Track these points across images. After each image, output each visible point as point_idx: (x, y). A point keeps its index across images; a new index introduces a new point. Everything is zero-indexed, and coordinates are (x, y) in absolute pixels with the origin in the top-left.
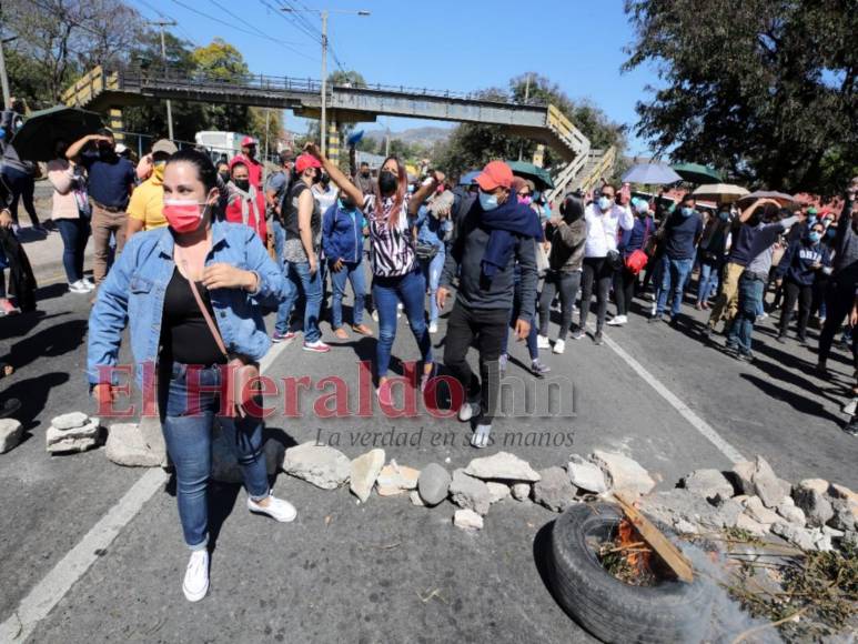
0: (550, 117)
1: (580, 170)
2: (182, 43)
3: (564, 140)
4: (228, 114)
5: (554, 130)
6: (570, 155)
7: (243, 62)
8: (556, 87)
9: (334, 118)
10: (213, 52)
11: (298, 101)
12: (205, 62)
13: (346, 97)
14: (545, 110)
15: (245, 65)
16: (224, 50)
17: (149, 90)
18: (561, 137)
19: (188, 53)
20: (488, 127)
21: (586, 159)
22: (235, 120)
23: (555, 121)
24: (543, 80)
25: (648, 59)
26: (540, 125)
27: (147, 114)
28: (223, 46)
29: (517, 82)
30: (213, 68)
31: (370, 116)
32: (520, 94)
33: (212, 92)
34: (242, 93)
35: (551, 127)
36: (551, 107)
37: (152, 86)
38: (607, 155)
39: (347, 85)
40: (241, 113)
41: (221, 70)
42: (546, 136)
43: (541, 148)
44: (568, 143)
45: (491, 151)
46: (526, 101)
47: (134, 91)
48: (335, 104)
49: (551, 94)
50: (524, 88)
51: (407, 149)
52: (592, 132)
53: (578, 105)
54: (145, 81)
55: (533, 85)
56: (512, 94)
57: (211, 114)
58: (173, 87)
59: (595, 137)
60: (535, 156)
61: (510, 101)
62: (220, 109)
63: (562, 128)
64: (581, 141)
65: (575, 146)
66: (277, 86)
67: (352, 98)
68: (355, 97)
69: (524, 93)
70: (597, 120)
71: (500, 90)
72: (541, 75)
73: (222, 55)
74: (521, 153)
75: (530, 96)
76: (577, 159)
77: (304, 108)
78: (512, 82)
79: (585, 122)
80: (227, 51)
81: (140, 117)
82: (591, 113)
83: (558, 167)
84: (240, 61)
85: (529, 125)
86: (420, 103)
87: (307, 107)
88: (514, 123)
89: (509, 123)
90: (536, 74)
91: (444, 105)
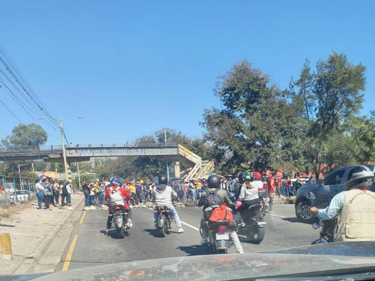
0: (180, 149)
1: (198, 170)
5: (183, 155)
6: (193, 164)
11: (47, 156)
13: (73, 151)
14: (177, 147)
18: (187, 157)
21: (200, 166)
23: (183, 151)
24: (172, 130)
26: (175, 153)
29: (159, 133)
31: (87, 158)
32: (161, 140)
35: (181, 154)
36: (180, 145)
38: (210, 163)
42: (179, 158)
43: (178, 163)
44: (190, 160)
45: (150, 165)
48: (69, 155)
50: (164, 135)
55: (168, 134)
56: (157, 138)
60: (176, 167)
61: (157, 142)
63: (186, 153)
64: (197, 158)
65: (194, 160)
67: (77, 152)
68: (78, 151)
69: (164, 137)
75: (167, 139)
76: (196, 166)
77: (50, 158)
78: (156, 133)
83: (188, 170)
85: (170, 154)
86: (113, 151)
87: (52, 158)
88: (163, 154)
89: (160, 154)
90: (168, 129)
91: (126, 150)
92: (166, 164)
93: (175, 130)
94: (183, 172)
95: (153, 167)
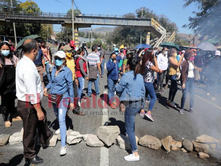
0: (152, 22)
1: (163, 40)
2: (17, 2)
3: (157, 30)
4: (33, 26)
5: (154, 27)
6: (159, 35)
7: (38, 7)
8: (152, 12)
9: (76, 27)
10: (27, 4)
11: (63, 21)
12: (24, 8)
13: (80, 19)
14: (150, 20)
15: (39, 9)
16: (31, 3)
17: (8, 19)
18: (156, 29)
19: (19, 5)
20: (129, 27)
21: (165, 36)
22: (36, 28)
23: (154, 23)
24: (147, 9)
25: (193, 2)
26: (148, 25)
27: (4, 28)
28: (31, 2)
29: (138, 11)
30: (27, 10)
31: (89, 25)
32: (139, 16)
33: (32, 19)
34: (43, 19)
35: (152, 26)
36: (152, 19)
37: (9, 18)
38: (173, 34)
39: (80, 15)
40: (38, 25)
41: (31, 11)
42: (151, 29)
43: (149, 33)
44: (158, 31)
45: (130, 35)
46: (142, 17)
47: (3, 20)
48: (77, 22)
49: (150, 14)
50: (141, 12)
51: (96, 35)
52: (165, 27)
53: (160, 17)
54: (7, 16)
55: (144, 12)
56: (136, 15)
57: (28, 26)
58: (17, 18)
59: (167, 28)
60: (147, 36)
61: (136, 17)
62: (31, 25)
63: (156, 26)
64: (163, 30)
65: (161, 32)
66: (56, 16)
67: (82, 20)
68: (83, 19)
69: (141, 14)
70: (167, 22)
71: (132, 14)
72: (146, 8)
73: (30, 5)
74: (141, 35)
75: (143, 15)
76: (162, 36)
77: (65, 23)
78: (137, 11)
79: (163, 23)
80: (32, 4)
81: (2, 28)
82: (164, 20)
83: (155, 39)
84: (37, 7)
85: (145, 25)
86: (106, 20)
87: (67, 23)
88: (139, 25)
89: (138, 25)
90: (145, 8)
91: (115, 20)
92: (140, 34)
93: (149, 9)
94: (152, 41)
95: (132, 36)
